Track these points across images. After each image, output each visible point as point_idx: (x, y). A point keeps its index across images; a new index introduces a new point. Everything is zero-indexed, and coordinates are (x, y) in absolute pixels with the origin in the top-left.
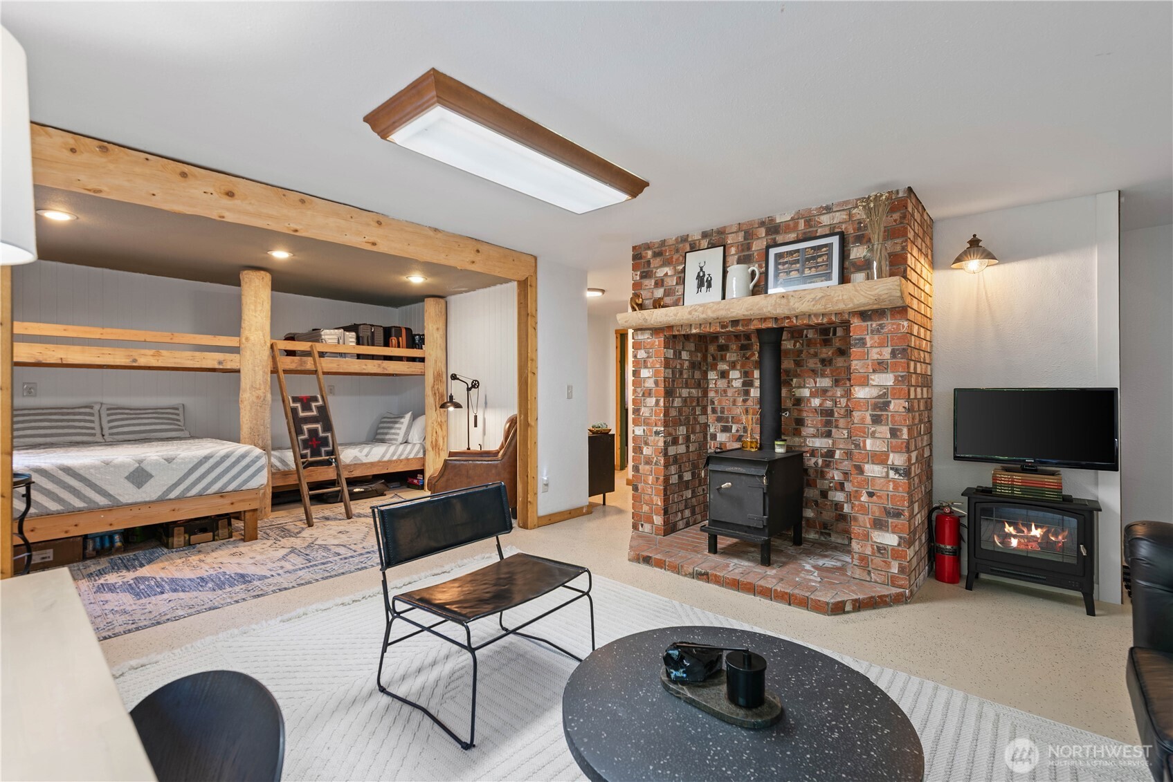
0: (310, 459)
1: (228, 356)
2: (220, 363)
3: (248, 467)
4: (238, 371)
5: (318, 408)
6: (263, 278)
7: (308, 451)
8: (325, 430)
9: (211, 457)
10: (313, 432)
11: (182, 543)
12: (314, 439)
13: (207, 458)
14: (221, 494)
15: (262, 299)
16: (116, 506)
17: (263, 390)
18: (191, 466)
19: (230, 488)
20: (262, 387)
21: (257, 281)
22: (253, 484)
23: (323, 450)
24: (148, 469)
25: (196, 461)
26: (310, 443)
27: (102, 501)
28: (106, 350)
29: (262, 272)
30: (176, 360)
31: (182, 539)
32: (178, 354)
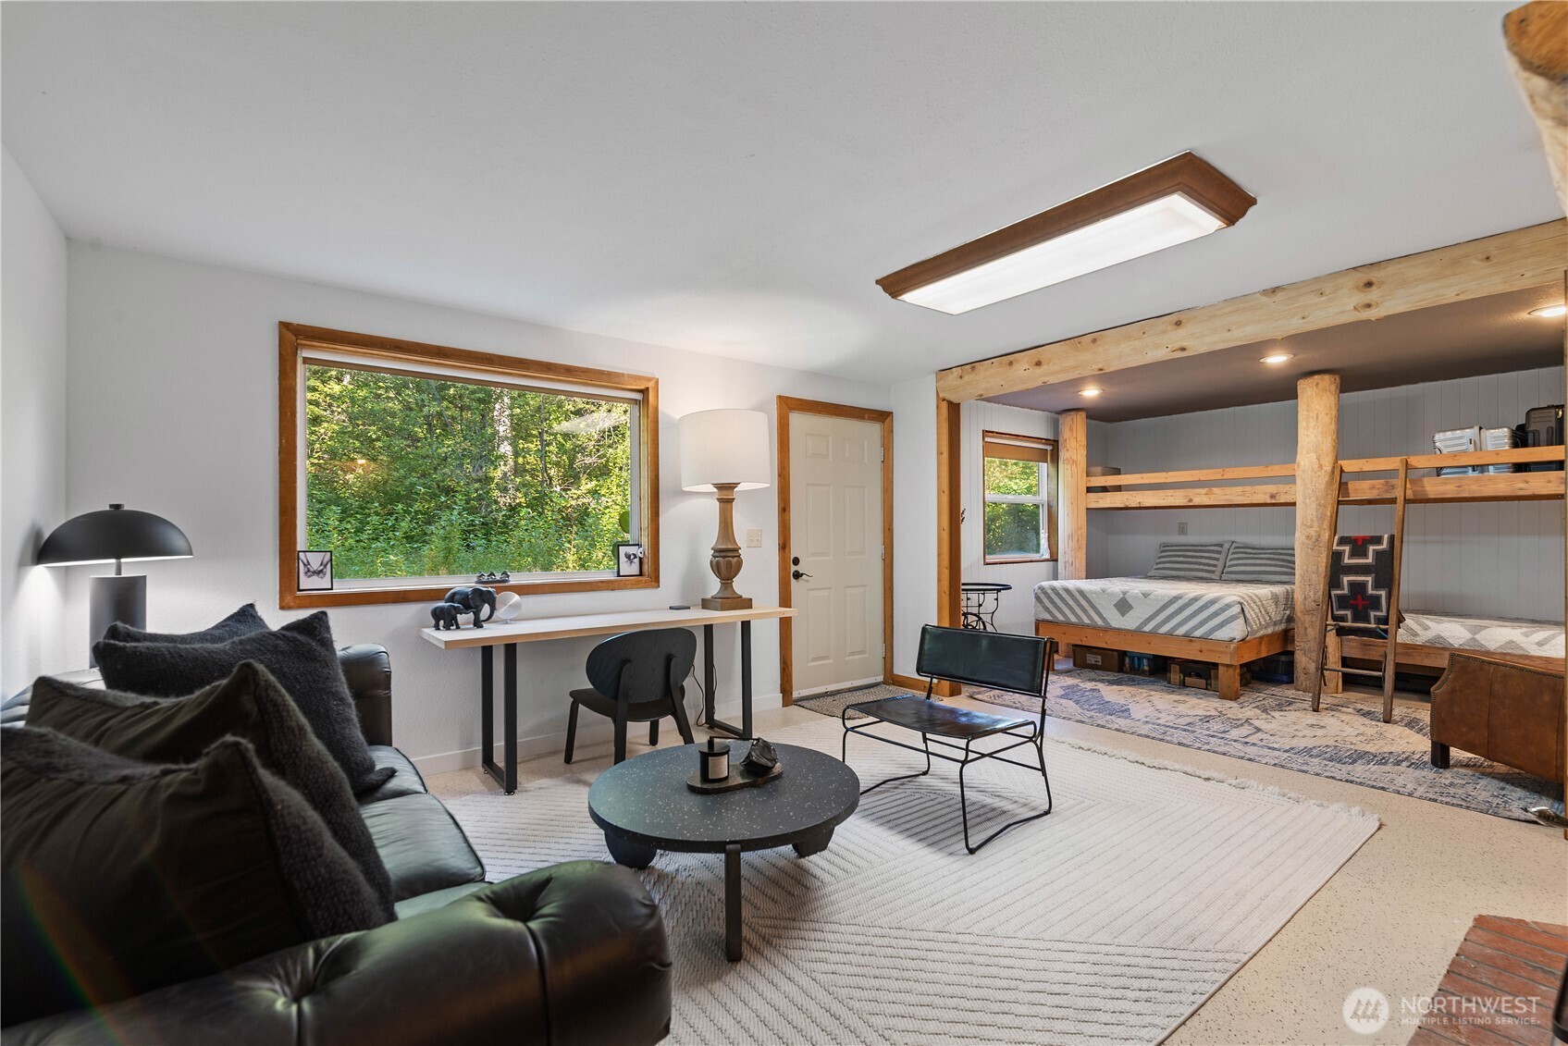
0: (1349, 624)
1: (1282, 488)
2: (1272, 496)
3: (1216, 614)
4: (1294, 504)
5: (1377, 553)
6: (1317, 384)
7: (1348, 613)
8: (1377, 586)
9: (1181, 598)
10: (1358, 588)
11: (1178, 681)
12: (1359, 597)
13: (1177, 598)
14: (1188, 637)
15: (1315, 412)
16: (1107, 629)
17: (1317, 529)
18: (1162, 604)
19: (1198, 633)
20: (1316, 524)
21: (1309, 390)
22: (1223, 634)
23: (1372, 614)
24: (1129, 600)
25: (1167, 600)
26: (1351, 602)
27: (1100, 622)
28: (1170, 492)
29: (1316, 377)
30: (1227, 497)
31: (1178, 677)
32: (1228, 490)
